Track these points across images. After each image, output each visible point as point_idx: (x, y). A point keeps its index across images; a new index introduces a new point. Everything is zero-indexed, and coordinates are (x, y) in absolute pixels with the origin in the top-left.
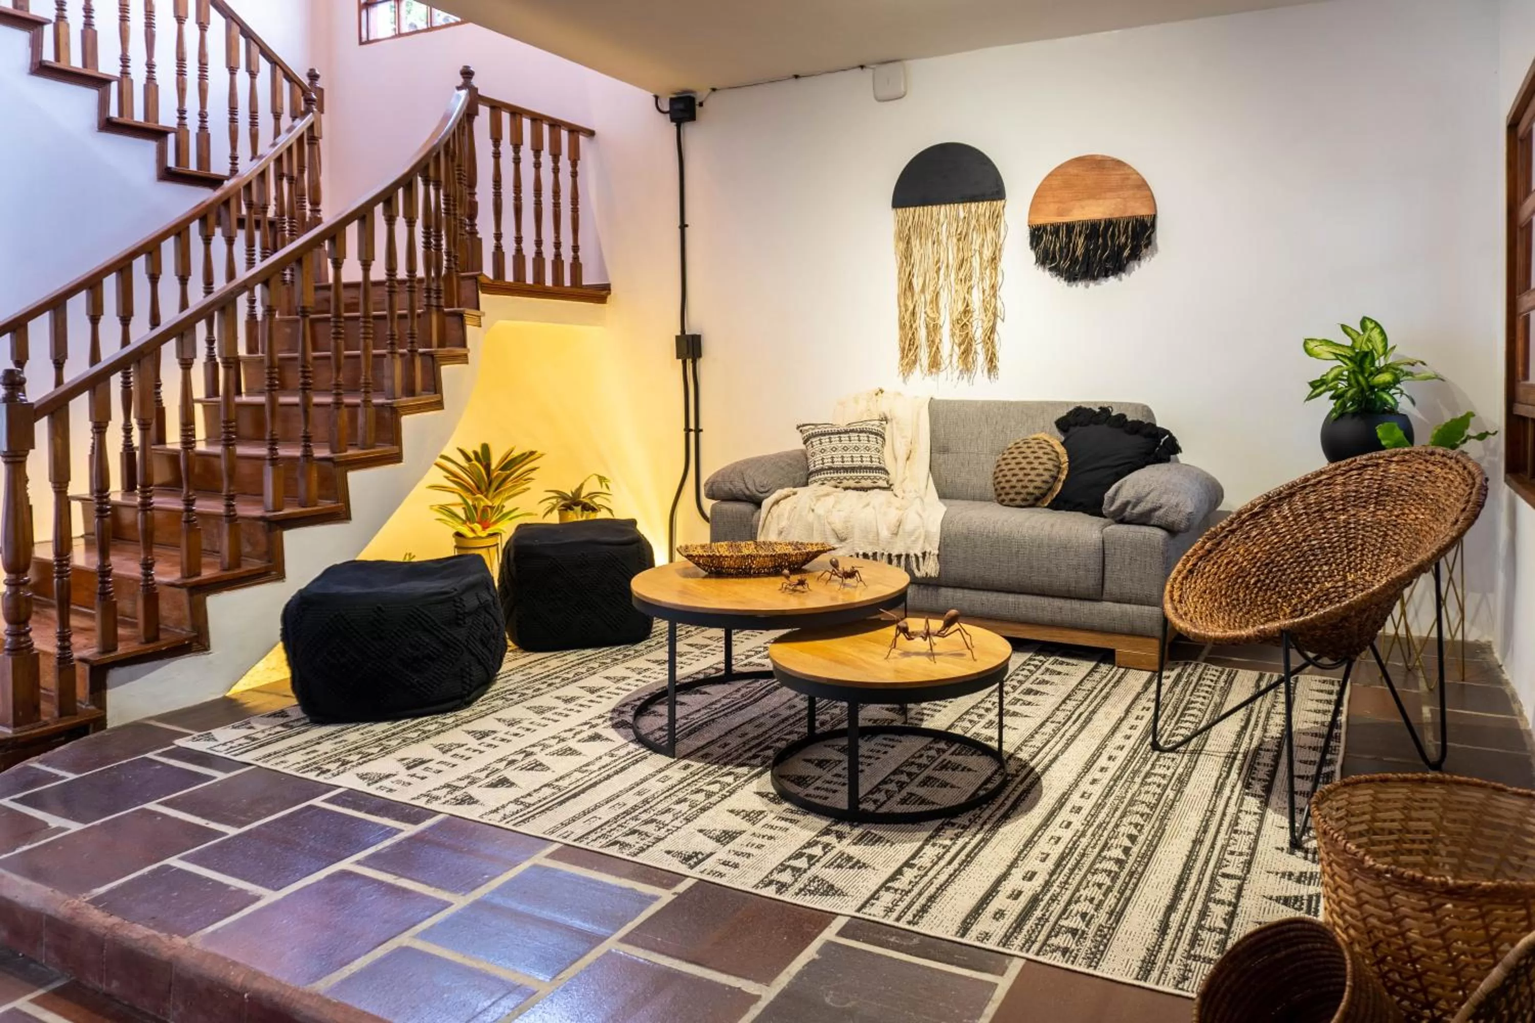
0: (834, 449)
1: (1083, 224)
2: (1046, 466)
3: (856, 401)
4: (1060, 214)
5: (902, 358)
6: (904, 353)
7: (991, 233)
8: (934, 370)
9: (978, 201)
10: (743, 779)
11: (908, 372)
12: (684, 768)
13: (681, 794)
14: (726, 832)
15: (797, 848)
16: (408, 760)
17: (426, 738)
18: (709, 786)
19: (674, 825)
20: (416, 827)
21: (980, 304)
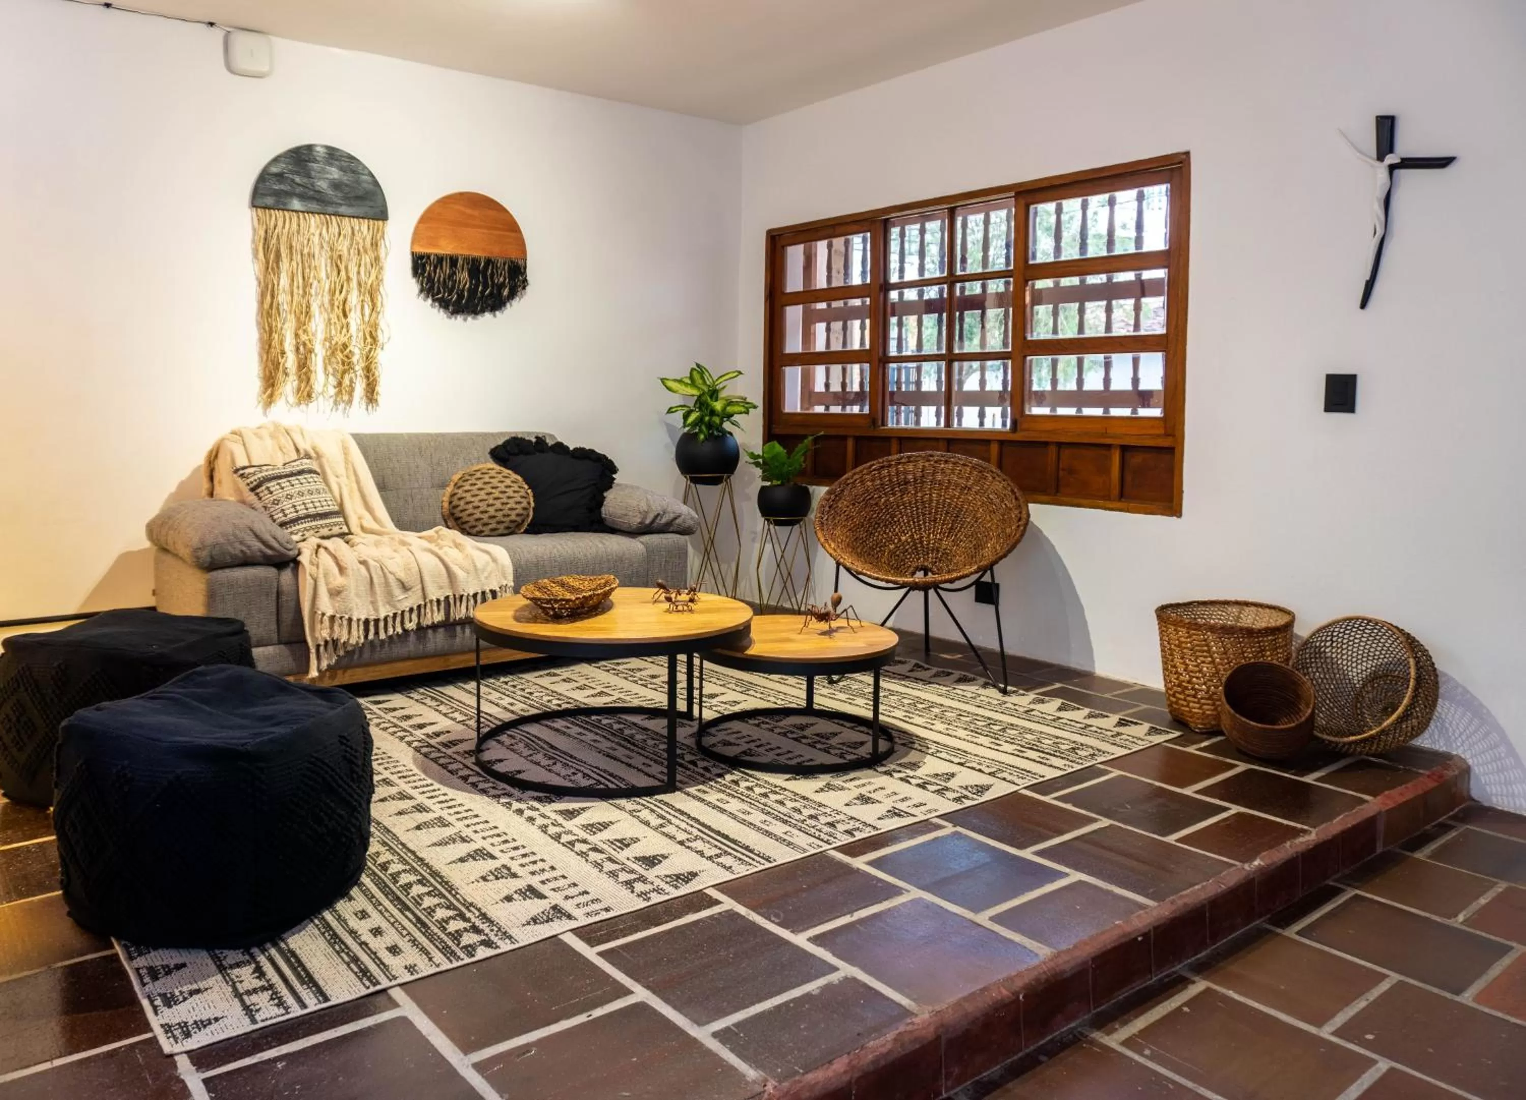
1: (466, 258)
4: (442, 245)
9: (357, 217)
10: (751, 779)
11: (270, 403)
12: (705, 792)
13: (763, 800)
14: (858, 798)
15: (908, 785)
16: (516, 896)
17: (447, 883)
18: (758, 790)
19: (828, 810)
20: (728, 904)
21: (358, 330)
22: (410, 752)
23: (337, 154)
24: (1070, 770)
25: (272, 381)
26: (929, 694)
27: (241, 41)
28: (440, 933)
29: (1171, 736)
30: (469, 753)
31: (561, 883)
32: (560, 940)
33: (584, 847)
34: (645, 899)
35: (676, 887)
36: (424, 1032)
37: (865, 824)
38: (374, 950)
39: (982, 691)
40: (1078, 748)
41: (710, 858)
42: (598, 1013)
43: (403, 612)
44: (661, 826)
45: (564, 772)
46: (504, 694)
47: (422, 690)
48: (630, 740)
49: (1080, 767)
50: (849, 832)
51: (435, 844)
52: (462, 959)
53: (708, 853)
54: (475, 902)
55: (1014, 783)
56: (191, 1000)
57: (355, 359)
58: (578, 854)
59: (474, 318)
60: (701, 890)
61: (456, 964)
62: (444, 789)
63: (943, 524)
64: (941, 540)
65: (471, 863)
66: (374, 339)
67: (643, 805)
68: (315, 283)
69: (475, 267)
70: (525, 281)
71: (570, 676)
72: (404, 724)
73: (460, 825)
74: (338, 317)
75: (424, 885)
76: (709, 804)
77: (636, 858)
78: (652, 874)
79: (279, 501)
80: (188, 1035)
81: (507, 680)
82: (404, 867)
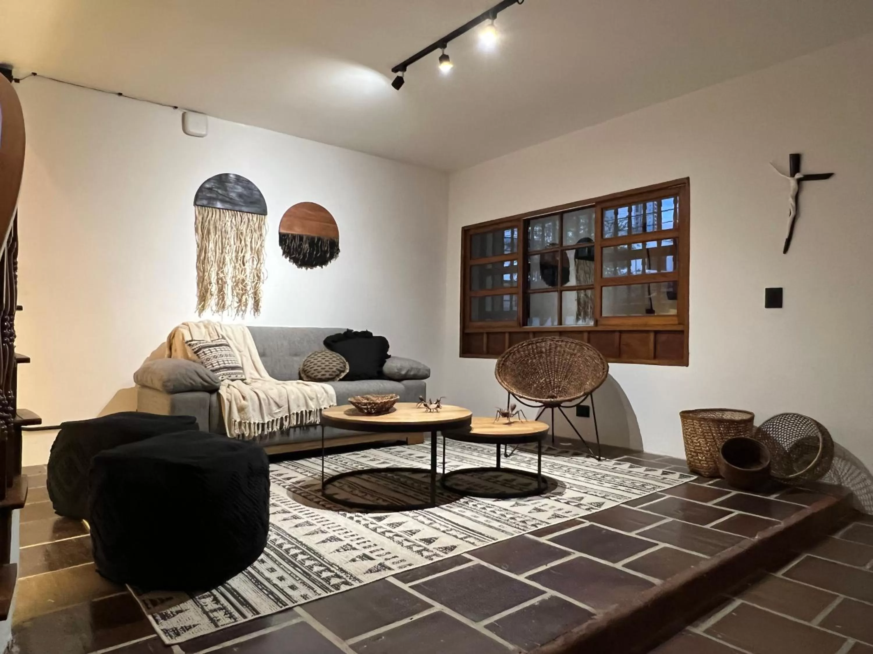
7: (258, 233)
8: (220, 310)
9: (252, 213)
10: (474, 501)
11: (203, 310)
12: (451, 507)
13: (483, 511)
14: (534, 509)
15: (559, 502)
16: (357, 559)
17: (317, 553)
18: (479, 506)
19: (520, 515)
20: (476, 561)
21: (251, 273)
22: (285, 491)
23: (241, 179)
24: (644, 495)
25: (204, 298)
26: (560, 461)
27: (191, 118)
28: (318, 578)
29: (692, 479)
30: (318, 491)
31: (381, 552)
32: (387, 581)
33: (391, 535)
34: (430, 559)
35: (446, 553)
36: (318, 630)
37: (541, 521)
38: (282, 588)
39: (586, 459)
40: (645, 485)
41: (461, 539)
42: (416, 617)
43: (277, 419)
44: (431, 524)
45: (371, 499)
46: (331, 463)
47: (286, 462)
48: (404, 484)
49: (648, 494)
50: (534, 525)
51: (307, 534)
52: (333, 591)
53: (460, 536)
54: (335, 563)
55: (616, 501)
56: (178, 616)
57: (248, 288)
58: (388, 538)
59: (311, 269)
60: (460, 555)
61: (329, 594)
62: (307, 508)
63: (562, 373)
64: (561, 381)
65: (329, 544)
66: (259, 277)
67: (419, 514)
68: (228, 248)
69: (312, 242)
70: (338, 250)
71: (366, 455)
72: (279, 478)
73: (319, 525)
74: (240, 264)
75: (304, 554)
76: (454, 513)
77: (420, 540)
78: (431, 547)
79: (210, 359)
80: (178, 634)
81: (331, 456)
82: (292, 546)
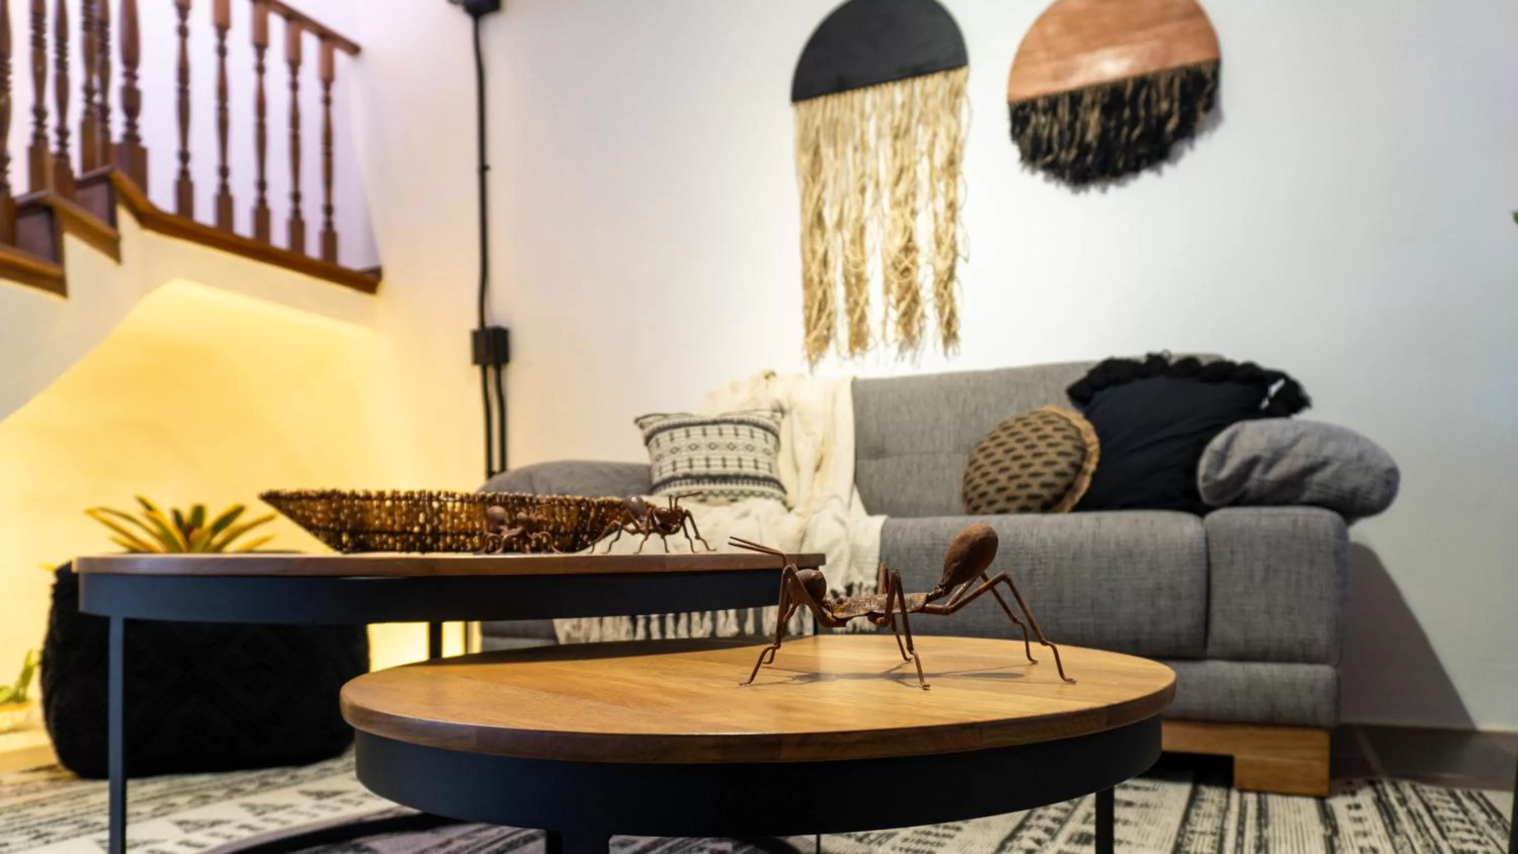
0: (695, 447)
1: (1098, 88)
2: (1060, 449)
3: (734, 389)
4: (1056, 77)
5: (808, 333)
6: (809, 325)
7: (946, 118)
8: (858, 350)
9: (924, 73)
11: (818, 357)
21: (931, 239)
